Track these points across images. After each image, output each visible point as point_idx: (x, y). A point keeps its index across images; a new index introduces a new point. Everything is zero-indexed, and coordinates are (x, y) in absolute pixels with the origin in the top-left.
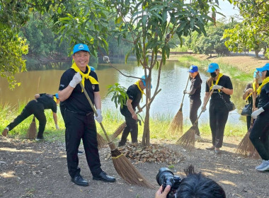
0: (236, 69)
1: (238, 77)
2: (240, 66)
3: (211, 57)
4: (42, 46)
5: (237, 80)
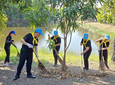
0: (96, 28)
1: (98, 32)
2: (98, 27)
3: (86, 22)
4: (13, 16)
5: (98, 33)
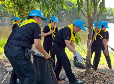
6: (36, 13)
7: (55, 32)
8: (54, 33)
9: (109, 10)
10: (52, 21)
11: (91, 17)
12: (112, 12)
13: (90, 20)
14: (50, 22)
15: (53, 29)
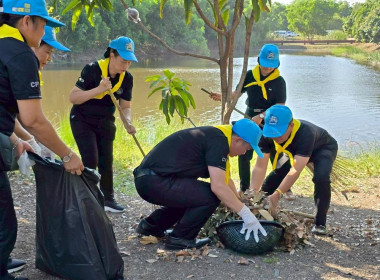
6: (27, 6)
7: (120, 93)
8: (115, 94)
9: (277, 11)
10: (112, 54)
11: (225, 28)
12: (285, 18)
13: (224, 38)
14: (107, 56)
15: (114, 81)
